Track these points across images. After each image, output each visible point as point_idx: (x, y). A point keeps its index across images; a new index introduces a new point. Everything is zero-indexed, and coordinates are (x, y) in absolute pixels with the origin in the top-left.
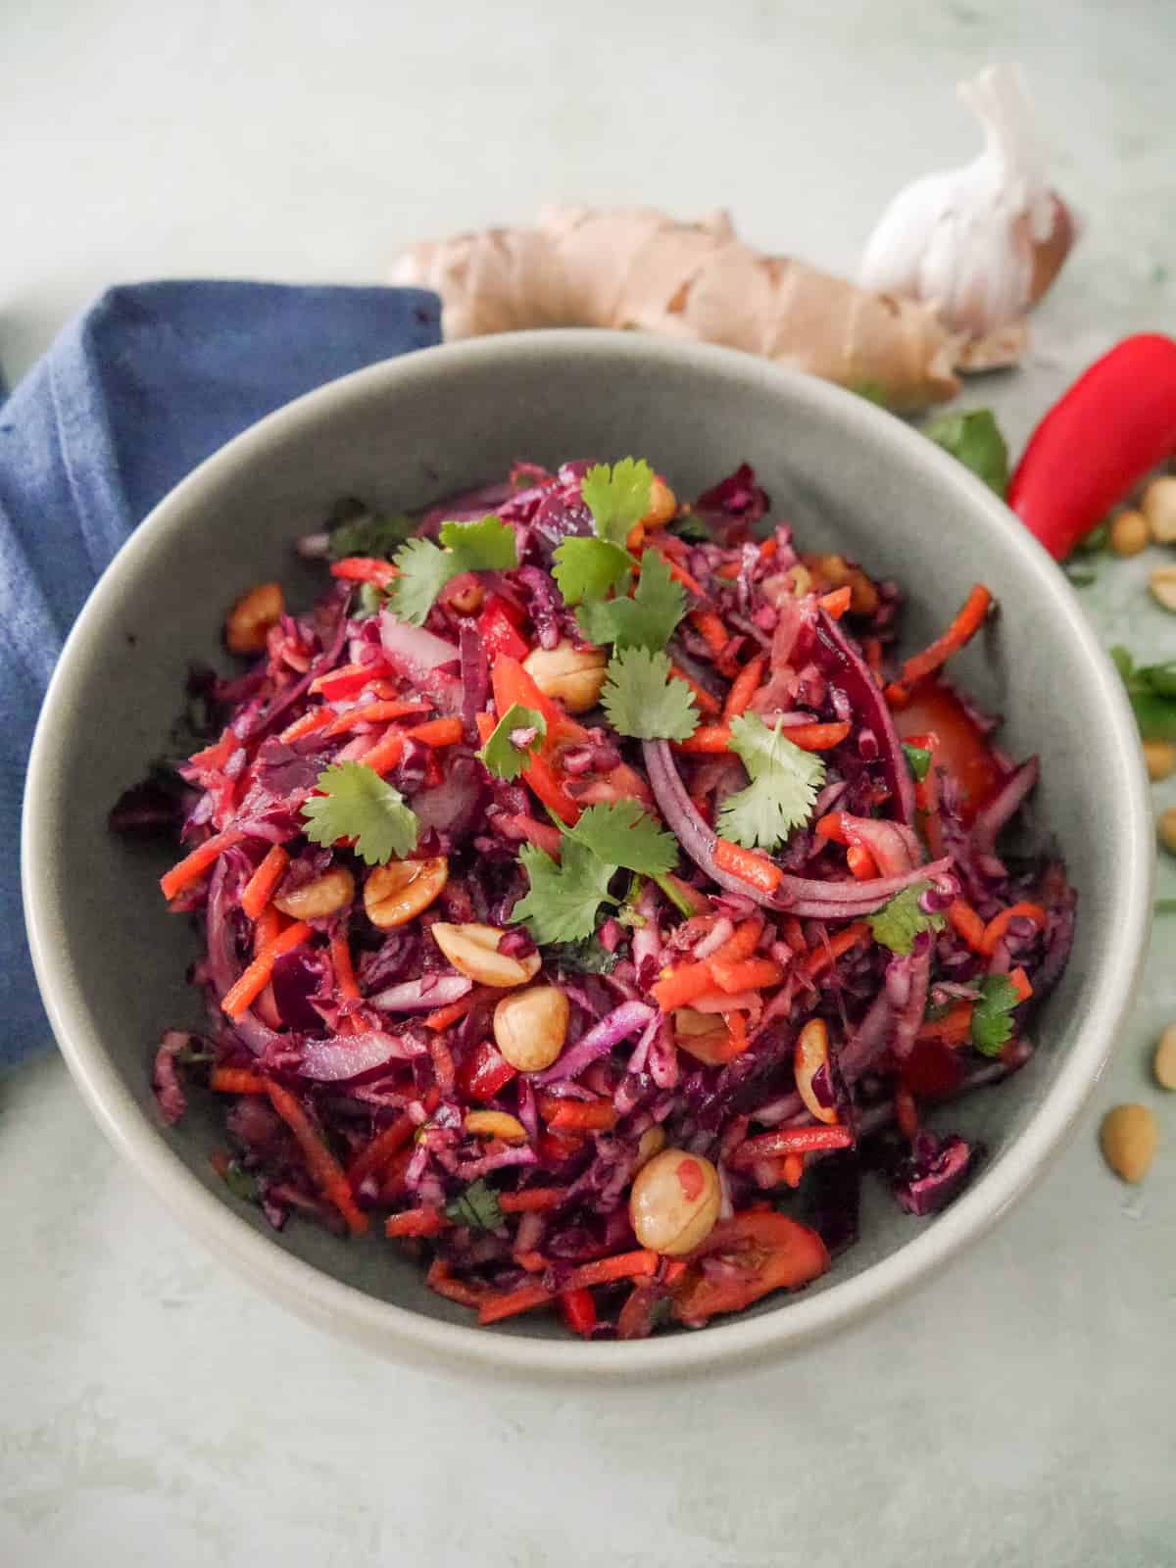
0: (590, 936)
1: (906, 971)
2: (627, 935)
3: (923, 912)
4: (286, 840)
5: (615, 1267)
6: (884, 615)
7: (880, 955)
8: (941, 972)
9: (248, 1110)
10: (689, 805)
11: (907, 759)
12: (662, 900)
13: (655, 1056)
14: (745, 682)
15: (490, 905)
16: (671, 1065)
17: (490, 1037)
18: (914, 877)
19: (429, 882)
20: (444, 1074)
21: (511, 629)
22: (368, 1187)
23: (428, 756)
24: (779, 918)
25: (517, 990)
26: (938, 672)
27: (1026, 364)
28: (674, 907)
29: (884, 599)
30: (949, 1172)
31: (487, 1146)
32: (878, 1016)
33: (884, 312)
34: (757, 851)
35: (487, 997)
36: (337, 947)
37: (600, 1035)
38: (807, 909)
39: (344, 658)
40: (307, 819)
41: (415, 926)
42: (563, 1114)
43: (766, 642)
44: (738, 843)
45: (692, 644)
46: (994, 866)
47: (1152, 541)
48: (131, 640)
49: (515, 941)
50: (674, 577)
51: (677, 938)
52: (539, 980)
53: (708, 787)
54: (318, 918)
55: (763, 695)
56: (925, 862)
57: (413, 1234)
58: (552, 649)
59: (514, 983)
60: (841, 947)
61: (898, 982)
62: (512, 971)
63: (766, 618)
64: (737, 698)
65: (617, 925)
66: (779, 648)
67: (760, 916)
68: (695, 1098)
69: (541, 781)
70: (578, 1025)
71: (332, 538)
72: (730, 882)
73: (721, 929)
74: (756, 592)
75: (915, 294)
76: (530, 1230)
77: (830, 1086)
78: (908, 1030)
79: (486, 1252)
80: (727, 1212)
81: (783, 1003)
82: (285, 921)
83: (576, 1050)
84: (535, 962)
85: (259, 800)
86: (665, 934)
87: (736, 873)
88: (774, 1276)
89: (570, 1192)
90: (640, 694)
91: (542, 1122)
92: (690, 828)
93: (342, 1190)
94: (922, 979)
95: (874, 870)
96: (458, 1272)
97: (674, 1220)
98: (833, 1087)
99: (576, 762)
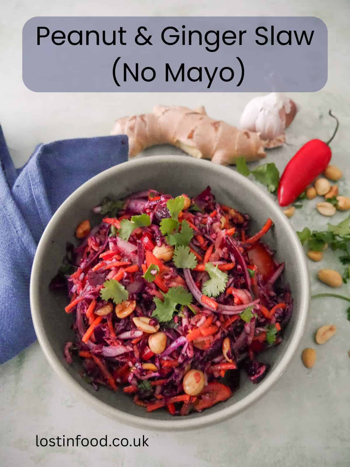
0: (171, 320)
1: (249, 326)
2: (180, 319)
3: (252, 313)
4: (96, 298)
5: (179, 398)
6: (245, 224)
7: (243, 322)
8: (259, 324)
9: (88, 361)
10: (195, 285)
11: (249, 273)
12: (189, 311)
13: (188, 350)
14: (209, 252)
15: (147, 311)
16: (192, 352)
17: (147, 345)
18: (251, 304)
19: (131, 308)
20: (137, 355)
21: (150, 241)
22: (118, 380)
23: (130, 275)
24: (217, 315)
25: (153, 334)
26: (259, 240)
27: (285, 145)
28: (192, 312)
29: (245, 220)
30: (261, 374)
31: (147, 372)
32: (243, 336)
33: (246, 137)
34: (212, 298)
35: (147, 336)
36: (109, 323)
37: (174, 345)
38: (224, 312)
39: (107, 247)
40: (101, 294)
41: (128, 317)
42: (166, 364)
43: (214, 241)
44: (207, 296)
45: (195, 242)
46: (273, 293)
47: (317, 195)
48: (53, 242)
49: (153, 322)
50: (190, 227)
51: (193, 322)
52: (159, 331)
53: (200, 279)
54: (104, 316)
55: (213, 255)
56: (253, 300)
57: (130, 392)
58: (160, 247)
59: (153, 332)
60: (233, 320)
61: (247, 328)
62: (152, 329)
63: (214, 236)
64: (207, 257)
65: (178, 317)
66: (217, 243)
67: (213, 315)
68: (198, 358)
69: (158, 281)
70: (169, 341)
71: (102, 207)
72: (206, 306)
73: (203, 319)
74: (211, 228)
75: (254, 130)
76: (159, 389)
77: (231, 354)
78: (250, 339)
79: (148, 395)
80: (207, 384)
81: (219, 336)
82: (96, 316)
83: (169, 348)
84: (158, 327)
85: (88, 288)
86: (190, 319)
87: (207, 304)
88: (219, 398)
89: (168, 381)
90: (183, 258)
91: (161, 365)
92: (195, 291)
93: (112, 381)
94: (253, 327)
95: (241, 303)
96: (141, 399)
97: (194, 387)
98: (232, 354)
99: (167, 277)
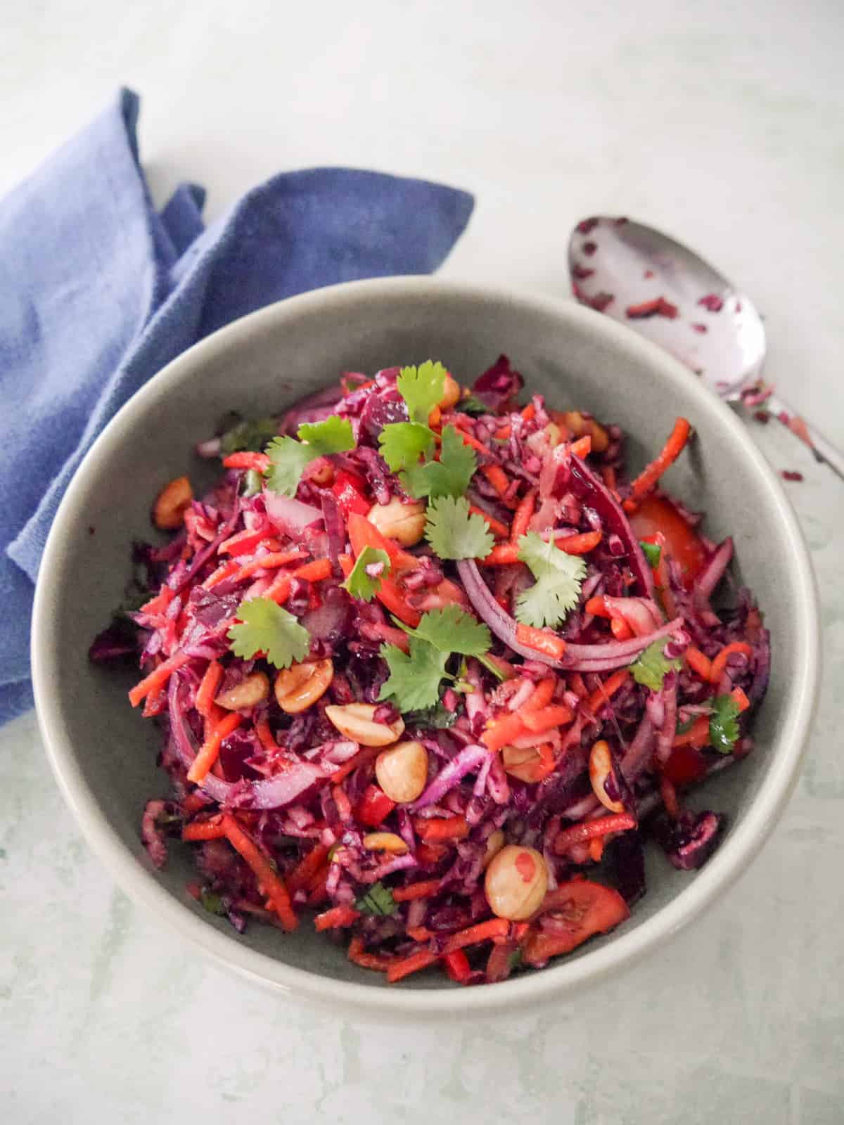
0: (436, 703)
1: (660, 701)
2: (462, 698)
3: (667, 658)
4: (219, 656)
5: (478, 933)
6: (612, 452)
7: (640, 690)
8: (684, 699)
9: (211, 852)
10: (494, 602)
11: (645, 552)
12: (483, 671)
13: (491, 782)
14: (524, 511)
15: (364, 688)
16: (504, 786)
17: (374, 781)
18: (657, 635)
19: (321, 678)
20: (344, 811)
21: (356, 492)
22: (300, 896)
23: (309, 589)
24: (566, 675)
25: (390, 747)
26: (654, 487)
28: (492, 676)
29: (613, 440)
30: (705, 838)
31: (381, 858)
32: (644, 734)
34: (545, 630)
35: (370, 755)
36: (261, 728)
37: (451, 772)
38: (585, 666)
39: (240, 526)
40: (231, 641)
41: (315, 710)
42: (433, 830)
43: (534, 481)
44: (532, 625)
45: (483, 488)
46: (711, 618)
48: (92, 531)
49: (385, 713)
50: (466, 443)
51: (497, 698)
52: (405, 738)
53: (507, 588)
54: (243, 708)
55: (537, 519)
56: (665, 624)
57: (335, 926)
58: (387, 504)
59: (388, 742)
60: (613, 689)
61: (656, 710)
62: (385, 734)
63: (533, 464)
64: (519, 524)
65: (454, 693)
66: (545, 486)
67: (553, 675)
68: (523, 808)
69: (389, 597)
70: (434, 766)
71: (222, 441)
72: (529, 653)
73: (526, 687)
74: (524, 446)
76: (417, 911)
77: (617, 787)
78: (666, 742)
79: (387, 932)
80: (553, 884)
81: (576, 734)
82: (223, 713)
83: (436, 784)
84: (401, 725)
85: (196, 632)
86: (488, 696)
87: (534, 647)
88: (591, 924)
89: (442, 883)
90: (453, 530)
91: (417, 837)
92: (497, 618)
93: (283, 901)
94: (672, 705)
95: (631, 633)
96: (370, 949)
97: (517, 895)
98: (619, 787)
99: (412, 582)
